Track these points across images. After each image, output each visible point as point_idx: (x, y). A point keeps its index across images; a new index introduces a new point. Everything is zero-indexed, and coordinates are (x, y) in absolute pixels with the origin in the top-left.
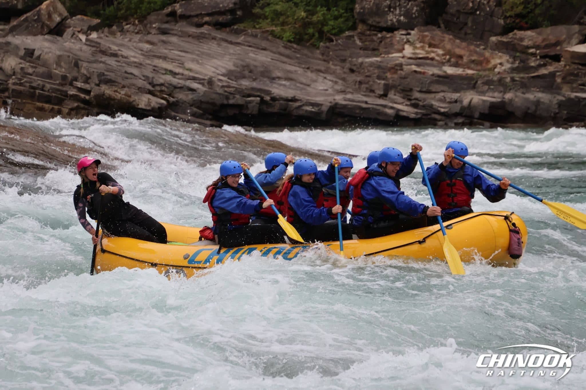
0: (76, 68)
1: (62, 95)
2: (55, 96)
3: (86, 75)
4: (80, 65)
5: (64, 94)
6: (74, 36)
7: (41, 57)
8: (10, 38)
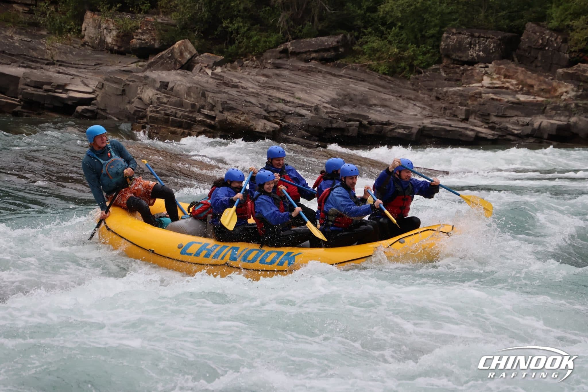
0: (203, 98)
1: (191, 121)
2: (186, 122)
3: (211, 104)
4: (206, 96)
5: (193, 120)
6: (202, 71)
7: (174, 89)
8: (148, 73)
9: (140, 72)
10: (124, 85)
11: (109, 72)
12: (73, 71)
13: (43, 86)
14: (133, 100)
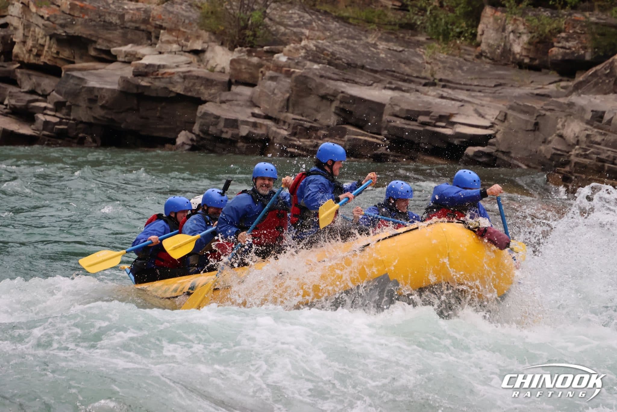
7: (613, 121)
8: (574, 98)
9: (562, 97)
10: (537, 116)
11: (515, 97)
12: (462, 95)
13: (418, 116)
14: (550, 138)
